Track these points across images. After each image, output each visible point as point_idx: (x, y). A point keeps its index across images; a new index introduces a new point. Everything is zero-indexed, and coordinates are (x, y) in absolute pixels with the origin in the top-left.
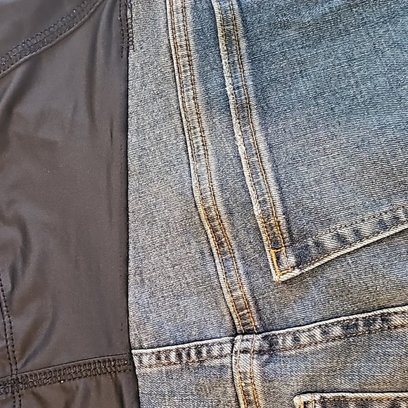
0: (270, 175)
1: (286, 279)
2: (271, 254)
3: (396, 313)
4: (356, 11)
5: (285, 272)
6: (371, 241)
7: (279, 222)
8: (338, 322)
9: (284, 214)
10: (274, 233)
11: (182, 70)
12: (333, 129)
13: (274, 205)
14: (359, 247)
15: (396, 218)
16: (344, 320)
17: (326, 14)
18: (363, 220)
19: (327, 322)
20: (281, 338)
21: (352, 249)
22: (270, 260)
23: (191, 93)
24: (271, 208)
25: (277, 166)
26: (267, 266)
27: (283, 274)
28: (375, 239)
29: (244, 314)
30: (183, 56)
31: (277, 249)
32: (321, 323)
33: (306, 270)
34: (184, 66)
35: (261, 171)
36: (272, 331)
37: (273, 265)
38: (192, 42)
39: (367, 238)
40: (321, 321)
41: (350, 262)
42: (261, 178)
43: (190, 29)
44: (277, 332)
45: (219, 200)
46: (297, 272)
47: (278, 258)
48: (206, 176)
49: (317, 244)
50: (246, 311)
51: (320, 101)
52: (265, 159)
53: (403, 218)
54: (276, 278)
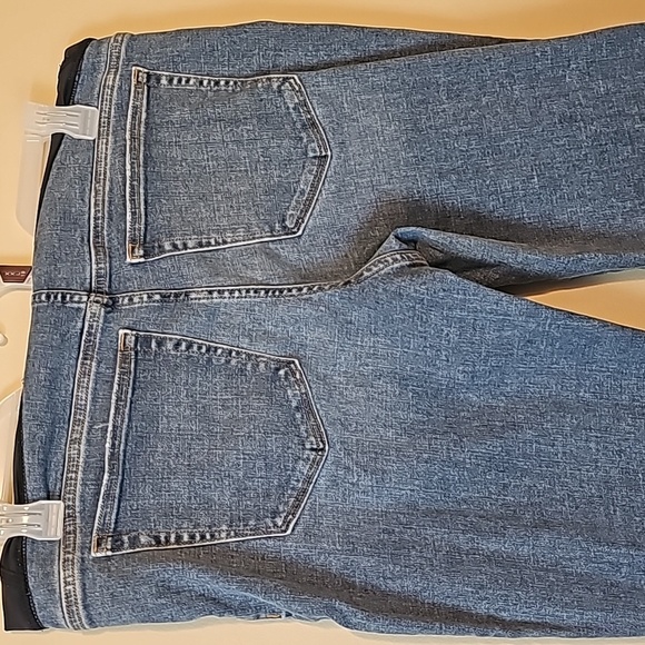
0: (142, 198)
1: (135, 262)
2: (129, 246)
3: (194, 291)
5: (135, 258)
6: (192, 251)
7: (141, 228)
9: (145, 224)
10: (135, 234)
11: (102, 125)
13: (141, 217)
14: (184, 252)
15: (210, 243)
16: (163, 292)
18: (191, 239)
19: (153, 292)
20: (122, 298)
21: (180, 253)
22: (127, 250)
23: (105, 141)
24: (139, 218)
25: (147, 193)
26: (125, 253)
28: (194, 250)
30: (104, 117)
31: (134, 244)
32: (149, 292)
33: (149, 260)
34: (104, 123)
35: (137, 193)
37: (129, 252)
38: (113, 111)
39: (190, 249)
41: (176, 259)
42: (136, 197)
43: (114, 102)
45: (106, 209)
46: (142, 260)
47: (133, 248)
48: (102, 193)
49: (160, 246)
50: (103, 279)
52: (142, 186)
53: (213, 243)
54: (128, 260)
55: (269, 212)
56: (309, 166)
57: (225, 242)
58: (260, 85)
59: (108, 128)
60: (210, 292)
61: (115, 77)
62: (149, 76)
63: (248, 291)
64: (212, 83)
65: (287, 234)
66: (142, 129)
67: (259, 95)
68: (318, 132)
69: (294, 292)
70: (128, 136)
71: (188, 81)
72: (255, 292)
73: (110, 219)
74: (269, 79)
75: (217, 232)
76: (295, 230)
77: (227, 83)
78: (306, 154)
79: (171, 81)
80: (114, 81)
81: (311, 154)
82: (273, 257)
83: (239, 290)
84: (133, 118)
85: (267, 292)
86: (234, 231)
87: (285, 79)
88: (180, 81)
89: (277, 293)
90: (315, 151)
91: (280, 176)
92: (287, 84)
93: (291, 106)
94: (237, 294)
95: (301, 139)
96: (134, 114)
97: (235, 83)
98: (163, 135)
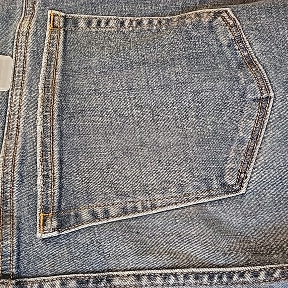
0: (56, 156)
1: (46, 237)
2: (40, 216)
3: (118, 276)
4: (141, 53)
5: (47, 231)
6: (114, 220)
7: (54, 193)
8: (75, 277)
9: (59, 189)
10: (48, 201)
11: (17, 75)
12: (108, 136)
13: (54, 180)
14: (105, 222)
15: (136, 208)
16: (80, 277)
17: (120, 51)
18: (113, 204)
19: (67, 276)
20: (30, 284)
21: (100, 223)
22: (38, 221)
23: (19, 91)
24: (52, 182)
25: (63, 151)
26: (35, 225)
27: (45, 233)
28: (118, 219)
29: (7, 261)
30: (19, 66)
31: (47, 213)
32: (62, 276)
33: (63, 233)
34: (18, 72)
35: (50, 151)
36: (25, 278)
37: (40, 225)
38: (28, 59)
39: (113, 217)
40: (63, 274)
41: (96, 232)
42: (49, 157)
43: (28, 50)
44: (28, 280)
45: (16, 170)
46: (56, 233)
47: (45, 220)
48: (12, 151)
49: (77, 215)
50: (9, 258)
51: (105, 114)
52: (56, 143)
53: (140, 209)
54: (39, 235)
55: (205, 167)
56: (248, 110)
57: (154, 207)
58: (188, 21)
59: (23, 77)
60: (138, 277)
61: (30, 23)
62: (66, 19)
63: (186, 276)
64: (134, 23)
65: (228, 193)
66: (58, 77)
67: (188, 33)
68: (258, 70)
69: (248, 278)
70: (41, 86)
71: (107, 23)
72: (197, 278)
73: (21, 181)
74: (199, 15)
75: (145, 193)
76: (237, 187)
77: (151, 22)
78: (243, 95)
79: (89, 23)
80: (29, 27)
81: (250, 96)
82: (214, 223)
83: (176, 275)
84: (48, 65)
85: (211, 277)
86: (164, 191)
87: (217, 14)
88: (99, 23)
89: (225, 279)
90: (255, 92)
91: (214, 123)
92: (220, 19)
93: (225, 43)
94: (172, 280)
95: (238, 79)
96: (49, 60)
97: (160, 22)
98: (81, 83)
